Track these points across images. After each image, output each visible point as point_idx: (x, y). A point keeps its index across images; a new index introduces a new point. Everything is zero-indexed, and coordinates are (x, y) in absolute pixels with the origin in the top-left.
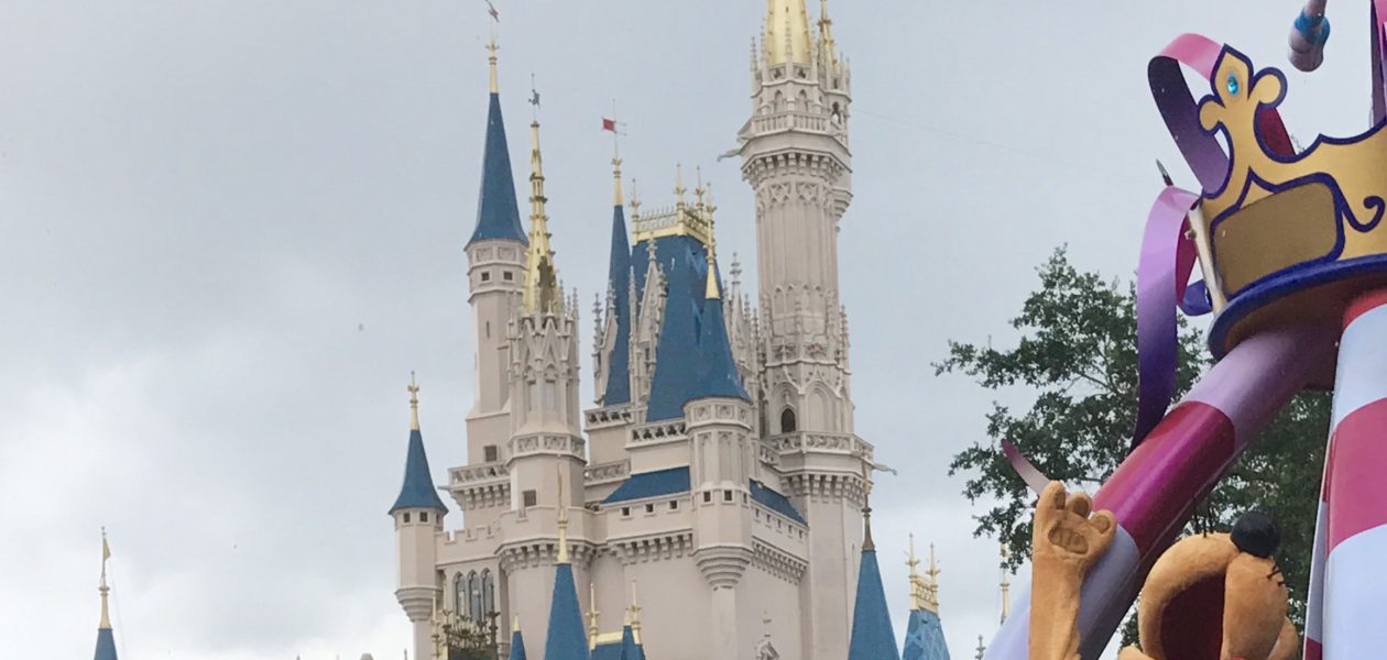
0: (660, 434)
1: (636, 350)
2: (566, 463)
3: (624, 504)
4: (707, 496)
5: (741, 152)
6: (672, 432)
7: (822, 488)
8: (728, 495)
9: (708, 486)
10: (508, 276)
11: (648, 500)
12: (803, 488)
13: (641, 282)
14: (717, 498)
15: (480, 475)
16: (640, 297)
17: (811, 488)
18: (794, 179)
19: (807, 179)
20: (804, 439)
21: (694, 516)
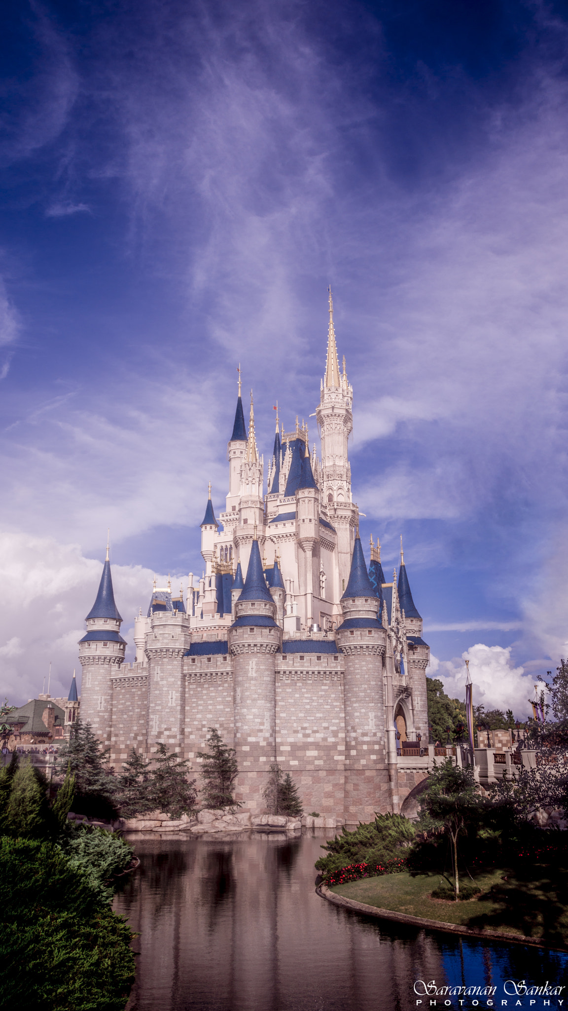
0: (289, 501)
1: (282, 476)
2: (258, 510)
3: (276, 523)
4: (304, 520)
6: (292, 500)
7: (341, 521)
8: (310, 520)
9: (303, 517)
10: (241, 453)
11: (284, 522)
12: (335, 520)
13: (284, 455)
14: (307, 521)
15: (230, 515)
16: (283, 459)
17: (338, 520)
20: (335, 504)
21: (298, 526)
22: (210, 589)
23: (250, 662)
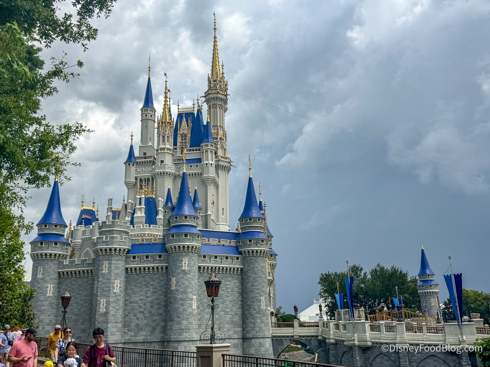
0: (193, 150)
1: (179, 135)
2: (171, 155)
4: (207, 164)
5: (205, 97)
6: (196, 150)
7: (222, 168)
8: (211, 164)
9: (207, 162)
10: (151, 116)
11: (191, 164)
12: (218, 168)
14: (209, 165)
15: (142, 159)
17: (220, 168)
18: (218, 103)
19: (220, 103)
20: (220, 157)
21: (202, 169)
22: (140, 207)
23: (184, 259)
